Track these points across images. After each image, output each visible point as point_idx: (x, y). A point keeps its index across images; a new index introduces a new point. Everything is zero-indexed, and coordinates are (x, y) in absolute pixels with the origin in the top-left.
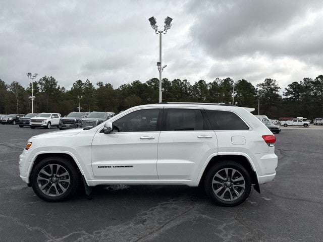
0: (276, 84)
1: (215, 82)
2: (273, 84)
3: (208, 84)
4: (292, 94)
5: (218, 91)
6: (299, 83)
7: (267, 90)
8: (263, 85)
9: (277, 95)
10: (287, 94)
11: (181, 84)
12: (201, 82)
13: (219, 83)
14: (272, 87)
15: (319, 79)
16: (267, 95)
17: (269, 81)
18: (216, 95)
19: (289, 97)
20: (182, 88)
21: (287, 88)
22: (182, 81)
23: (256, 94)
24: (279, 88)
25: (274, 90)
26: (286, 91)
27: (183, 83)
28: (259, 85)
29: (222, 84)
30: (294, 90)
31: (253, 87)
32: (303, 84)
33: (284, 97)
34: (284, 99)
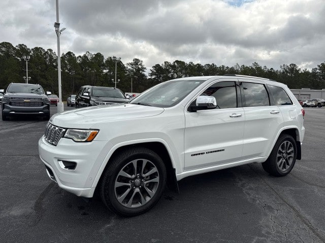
0: (143, 64)
1: (85, 56)
2: (141, 64)
3: (78, 58)
4: (156, 75)
5: (90, 67)
6: (161, 65)
7: (136, 69)
8: (131, 64)
9: (144, 75)
10: (151, 75)
11: (45, 54)
12: (69, 53)
13: (89, 57)
14: (140, 67)
15: (176, 64)
16: (135, 74)
17: (137, 61)
18: (87, 70)
19: (153, 77)
20: (46, 58)
21: (152, 69)
22: (46, 50)
23: (126, 73)
24: (145, 68)
25: (141, 70)
26: (151, 72)
27: (47, 52)
28: (128, 64)
29: (93, 59)
30: (157, 71)
31: (124, 65)
32: (164, 67)
33: (150, 77)
34: (149, 79)
